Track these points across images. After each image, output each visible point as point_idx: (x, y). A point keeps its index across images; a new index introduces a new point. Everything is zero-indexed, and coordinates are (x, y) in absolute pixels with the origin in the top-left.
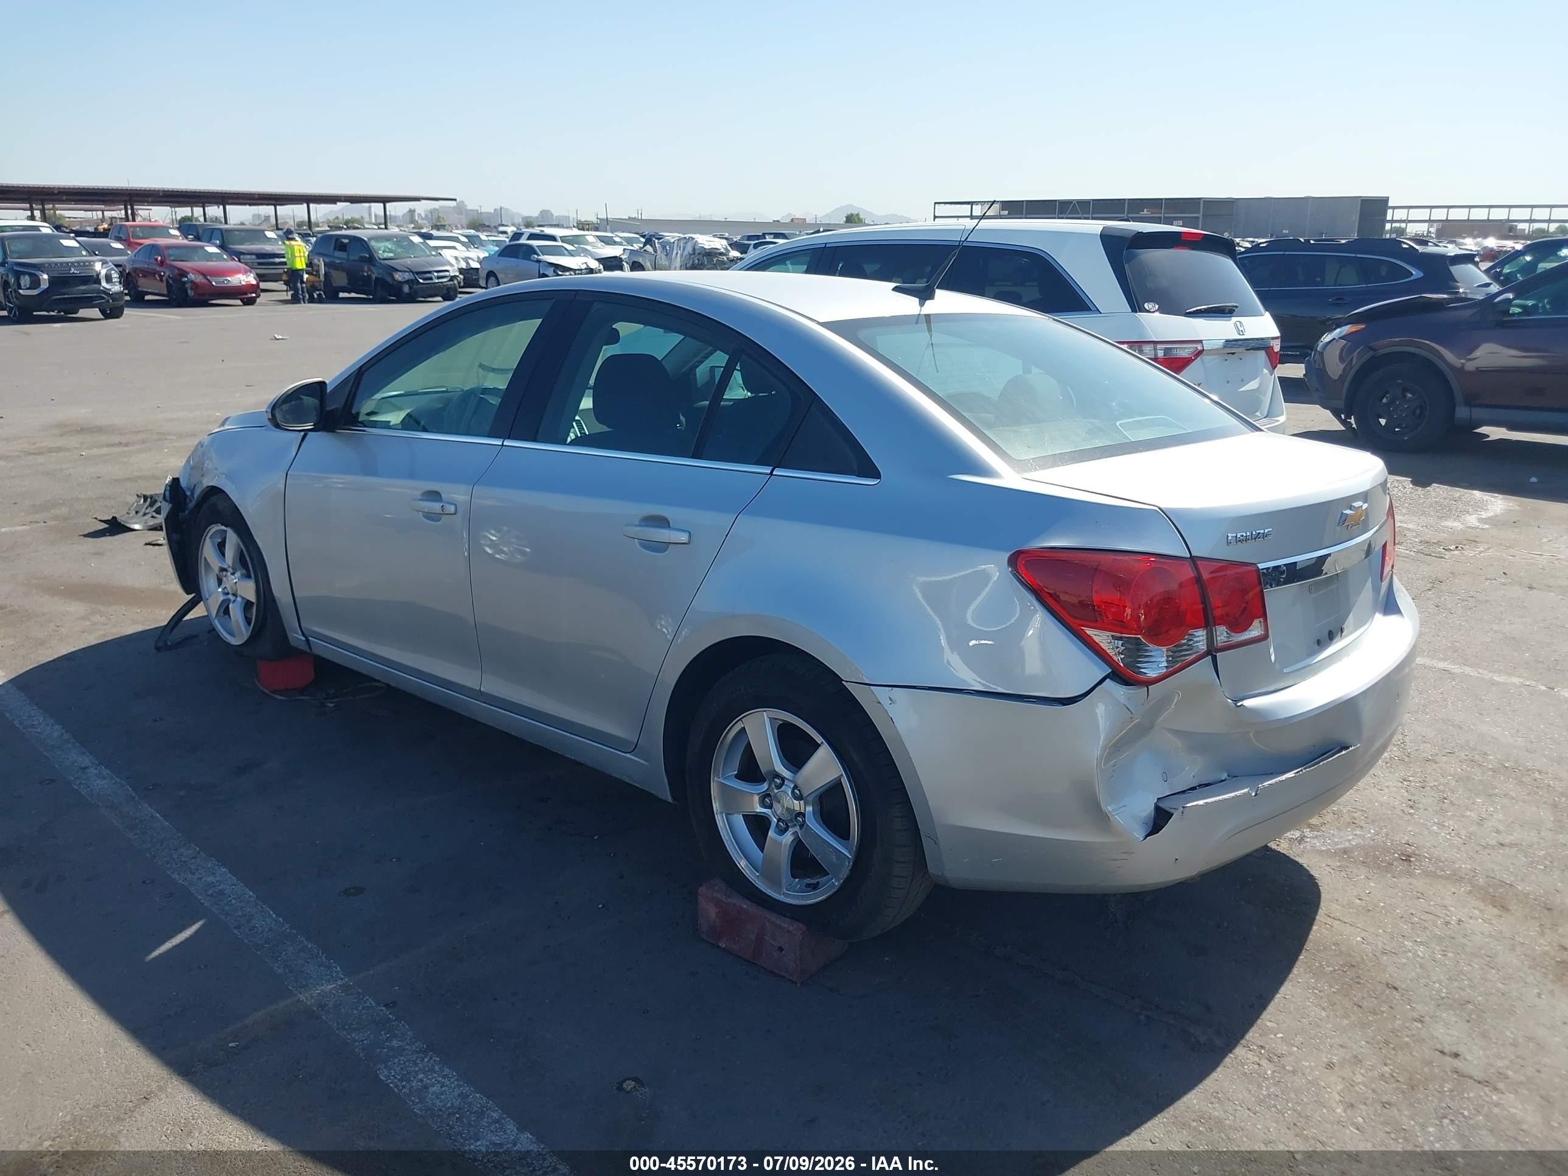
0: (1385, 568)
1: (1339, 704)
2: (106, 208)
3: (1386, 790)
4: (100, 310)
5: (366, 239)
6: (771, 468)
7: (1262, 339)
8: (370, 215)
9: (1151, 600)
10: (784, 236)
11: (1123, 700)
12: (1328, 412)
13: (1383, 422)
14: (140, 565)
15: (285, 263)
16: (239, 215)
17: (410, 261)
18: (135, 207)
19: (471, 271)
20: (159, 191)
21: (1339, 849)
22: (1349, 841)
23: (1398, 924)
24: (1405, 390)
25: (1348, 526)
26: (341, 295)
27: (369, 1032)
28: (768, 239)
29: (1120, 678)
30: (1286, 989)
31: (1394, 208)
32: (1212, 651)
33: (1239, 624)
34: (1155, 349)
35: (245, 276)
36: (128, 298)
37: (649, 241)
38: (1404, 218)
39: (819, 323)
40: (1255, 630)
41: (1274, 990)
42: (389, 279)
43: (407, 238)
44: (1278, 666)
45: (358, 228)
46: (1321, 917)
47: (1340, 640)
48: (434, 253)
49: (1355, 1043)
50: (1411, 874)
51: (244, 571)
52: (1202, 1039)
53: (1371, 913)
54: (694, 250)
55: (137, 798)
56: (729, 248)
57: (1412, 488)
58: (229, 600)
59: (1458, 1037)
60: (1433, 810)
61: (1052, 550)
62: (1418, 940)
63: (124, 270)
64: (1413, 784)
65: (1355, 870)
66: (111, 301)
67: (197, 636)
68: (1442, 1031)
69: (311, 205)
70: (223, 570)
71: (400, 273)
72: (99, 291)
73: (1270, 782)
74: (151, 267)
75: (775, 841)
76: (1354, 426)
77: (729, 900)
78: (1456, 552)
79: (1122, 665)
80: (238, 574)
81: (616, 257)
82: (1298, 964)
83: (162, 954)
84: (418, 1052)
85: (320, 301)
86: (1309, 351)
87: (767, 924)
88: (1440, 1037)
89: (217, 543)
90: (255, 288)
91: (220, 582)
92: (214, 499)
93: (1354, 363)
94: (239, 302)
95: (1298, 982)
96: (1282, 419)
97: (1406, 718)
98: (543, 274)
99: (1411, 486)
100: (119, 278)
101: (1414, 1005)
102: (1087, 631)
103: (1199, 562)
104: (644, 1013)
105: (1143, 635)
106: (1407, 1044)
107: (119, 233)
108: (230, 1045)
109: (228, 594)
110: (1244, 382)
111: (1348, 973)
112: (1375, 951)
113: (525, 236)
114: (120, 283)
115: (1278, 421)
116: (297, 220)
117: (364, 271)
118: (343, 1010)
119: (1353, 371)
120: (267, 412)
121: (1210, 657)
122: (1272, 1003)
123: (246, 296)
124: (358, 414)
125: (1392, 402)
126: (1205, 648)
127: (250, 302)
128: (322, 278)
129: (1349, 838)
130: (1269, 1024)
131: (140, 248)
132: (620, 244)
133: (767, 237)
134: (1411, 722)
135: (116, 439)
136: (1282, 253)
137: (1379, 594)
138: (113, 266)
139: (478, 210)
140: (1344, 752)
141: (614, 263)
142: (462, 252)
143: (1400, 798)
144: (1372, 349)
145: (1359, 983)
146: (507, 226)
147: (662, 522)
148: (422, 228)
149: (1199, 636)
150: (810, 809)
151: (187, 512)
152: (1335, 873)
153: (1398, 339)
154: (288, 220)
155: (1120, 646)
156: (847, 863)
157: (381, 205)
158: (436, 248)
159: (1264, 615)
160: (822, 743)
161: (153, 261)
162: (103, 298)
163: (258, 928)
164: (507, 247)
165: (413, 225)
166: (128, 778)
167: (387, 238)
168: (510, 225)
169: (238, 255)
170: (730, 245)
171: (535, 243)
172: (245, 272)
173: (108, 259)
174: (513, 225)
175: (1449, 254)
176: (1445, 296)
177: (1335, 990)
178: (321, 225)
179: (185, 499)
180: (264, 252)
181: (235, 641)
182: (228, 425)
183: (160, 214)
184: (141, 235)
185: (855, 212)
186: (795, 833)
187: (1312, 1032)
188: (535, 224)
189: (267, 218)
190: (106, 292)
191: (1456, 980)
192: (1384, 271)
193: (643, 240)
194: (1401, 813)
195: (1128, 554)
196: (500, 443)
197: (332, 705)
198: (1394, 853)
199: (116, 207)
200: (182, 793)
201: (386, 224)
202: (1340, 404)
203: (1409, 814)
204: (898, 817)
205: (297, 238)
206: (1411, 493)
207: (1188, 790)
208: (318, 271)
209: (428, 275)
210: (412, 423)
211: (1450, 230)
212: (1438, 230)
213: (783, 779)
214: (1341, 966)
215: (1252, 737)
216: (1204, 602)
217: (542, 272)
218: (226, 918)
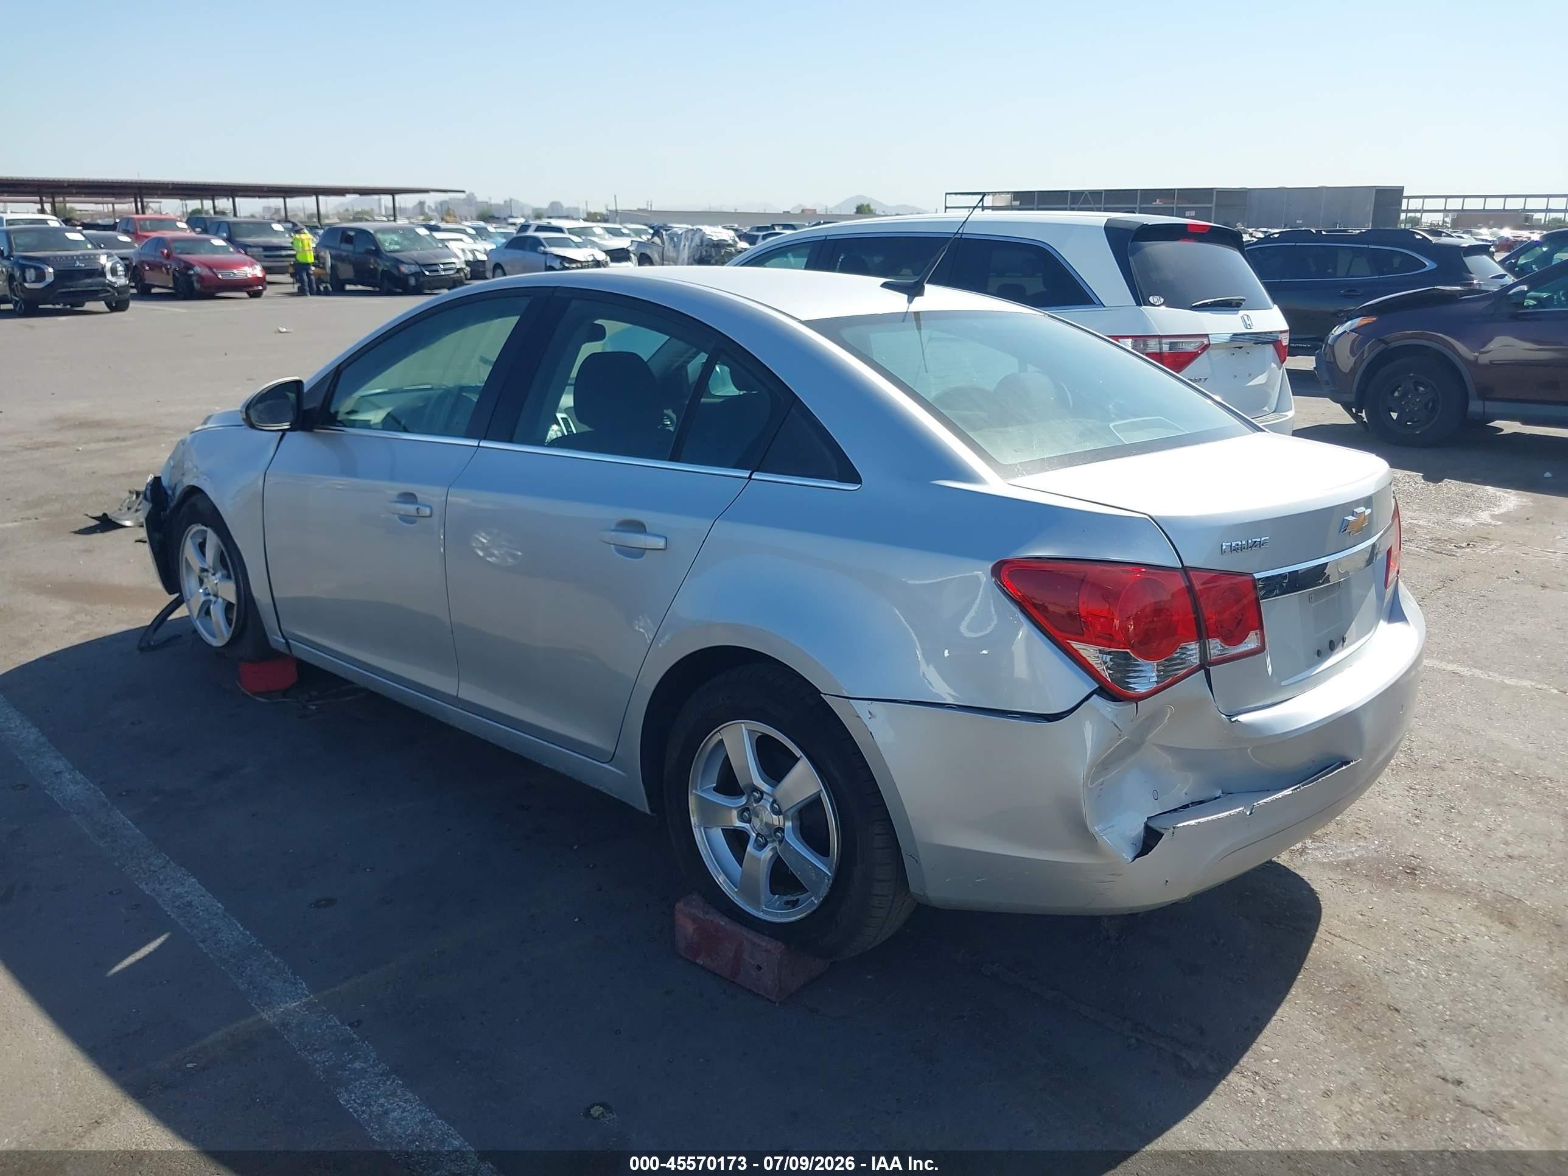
0: (1390, 575)
1: (1340, 718)
2: (118, 201)
3: (1392, 799)
4: (106, 303)
5: (372, 232)
6: (750, 472)
7: (1271, 333)
8: (380, 207)
9: (1142, 611)
10: (793, 227)
11: (1110, 717)
12: (1339, 405)
13: (1394, 415)
14: (129, 562)
15: (294, 256)
16: (249, 207)
17: (417, 253)
18: (145, 200)
19: (479, 263)
20: (168, 184)
21: (1343, 861)
22: (1352, 853)
23: (1402, 942)
24: (1417, 384)
25: (1350, 532)
26: (348, 287)
27: (331, 1053)
28: (777, 230)
29: (1108, 694)
30: (1284, 1011)
31: (1409, 198)
32: (1205, 665)
33: (1233, 637)
34: (1160, 343)
35: (251, 269)
36: (134, 291)
37: (657, 233)
38: (1420, 208)
39: (801, 322)
40: (1251, 642)
41: (1273, 1013)
42: (395, 272)
43: (413, 231)
44: (1275, 679)
45: (367, 220)
46: (1321, 933)
47: (1342, 650)
48: (440, 245)
49: (1354, 1069)
50: (1415, 889)
51: (225, 572)
52: (1195, 1064)
53: (1373, 930)
54: (702, 241)
55: (109, 804)
56: (737, 239)
57: (1424, 484)
58: (210, 601)
59: (1461, 1063)
60: (1440, 820)
61: (1038, 560)
62: (1422, 959)
63: (131, 263)
64: (1420, 792)
65: (1358, 884)
66: (116, 294)
67: (180, 636)
68: (1444, 1056)
69: (321, 198)
70: (204, 570)
71: (406, 266)
72: (104, 284)
73: (1265, 800)
74: (158, 260)
75: (752, 856)
76: (1365, 420)
77: (707, 917)
78: (1468, 550)
79: (1109, 680)
80: (219, 575)
81: (623, 249)
82: (1296, 983)
83: (124, 968)
84: (381, 1075)
85: (326, 293)
86: (1321, 344)
87: (745, 942)
88: (1441, 1062)
89: (197, 543)
90: (261, 281)
91: (201, 582)
92: (193, 499)
93: (1365, 355)
94: (245, 295)
95: (1296, 1003)
96: (1290, 414)
97: (1414, 723)
98: (550, 266)
99: (1423, 481)
100: (125, 271)
101: (1416, 1029)
102: (1073, 645)
103: (1191, 573)
104: (616, 1033)
105: (1132, 648)
106: (1408, 1070)
107: (127, 225)
108: (188, 1066)
109: (209, 594)
110: (1251, 377)
111: (1348, 994)
112: (1376, 970)
113: (533, 228)
114: (125, 276)
115: (1287, 416)
116: (308, 212)
117: (370, 263)
118: (306, 1030)
119: (1365, 364)
120: (241, 412)
121: (1203, 671)
122: (1269, 1026)
123: (252, 289)
124: (337, 413)
125: (1404, 395)
126: (1197, 661)
127: (256, 295)
128: (328, 270)
129: (1352, 850)
130: (1264, 1048)
131: (146, 240)
132: (628, 235)
133: (776, 228)
134: (1418, 727)
135: (113, 433)
136: (1294, 244)
137: (1383, 601)
138: (118, 259)
139: (487, 202)
140: (1344, 768)
141: (622, 255)
142: (468, 243)
143: (1405, 807)
144: (1383, 341)
145: (1359, 1005)
146: (516, 217)
147: (638, 527)
148: (431, 220)
149: (1192, 650)
150: (789, 824)
151: (168, 511)
152: (1337, 887)
153: (1410, 332)
154: (298, 213)
155: (1108, 660)
156: (826, 881)
157: (390, 197)
158: (442, 240)
159: (1261, 628)
160: (801, 756)
161: (160, 254)
162: (109, 291)
163: (224, 942)
164: (515, 238)
165: (422, 218)
166: (102, 783)
167: (394, 231)
168: (519, 216)
169: (245, 247)
170: (739, 237)
171: (542, 235)
172: (252, 265)
173: (114, 252)
174: (523, 216)
175: (1463, 245)
176: (1459, 288)
177: (1334, 1012)
178: (331, 217)
179: (167, 499)
180: (270, 244)
181: (217, 643)
182: (211, 424)
183: (171, 207)
184: (149, 228)
185: (866, 203)
186: (774, 849)
187: (1309, 1057)
188: (545, 215)
189: (277, 210)
190: (111, 285)
191: (1461, 1002)
192: (1397, 261)
193: (651, 231)
194: (1406, 824)
195: (1117, 564)
196: (476, 444)
197: (314, 708)
198: (1399, 866)
199: (127, 200)
200: (156, 799)
201: (395, 216)
202: (1351, 398)
203: (1415, 824)
204: (877, 834)
205: (306, 231)
206: (1421, 488)
207: (1181, 808)
208: (324, 264)
209: (434, 268)
210: (392, 422)
211: (1465, 220)
212: (1453, 220)
213: (762, 793)
214: (1341, 986)
215: (1250, 753)
216: (1196, 612)
217: (548, 264)
218: (192, 931)
